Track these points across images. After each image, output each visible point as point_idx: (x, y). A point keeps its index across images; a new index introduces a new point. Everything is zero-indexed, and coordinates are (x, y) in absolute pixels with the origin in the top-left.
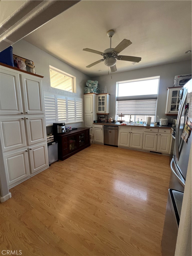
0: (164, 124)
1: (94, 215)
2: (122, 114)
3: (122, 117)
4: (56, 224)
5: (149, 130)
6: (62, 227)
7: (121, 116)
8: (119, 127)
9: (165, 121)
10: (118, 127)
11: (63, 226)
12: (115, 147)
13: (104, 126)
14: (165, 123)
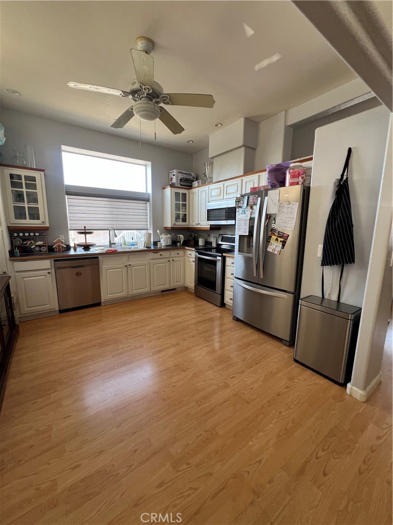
0: (169, 244)
1: (248, 403)
2: (85, 227)
3: (87, 235)
4: (251, 474)
5: (157, 255)
6: (260, 463)
7: (85, 233)
8: (100, 258)
9: (168, 238)
10: (98, 258)
11: (259, 461)
12: (97, 308)
13: (55, 261)
14: (169, 242)
